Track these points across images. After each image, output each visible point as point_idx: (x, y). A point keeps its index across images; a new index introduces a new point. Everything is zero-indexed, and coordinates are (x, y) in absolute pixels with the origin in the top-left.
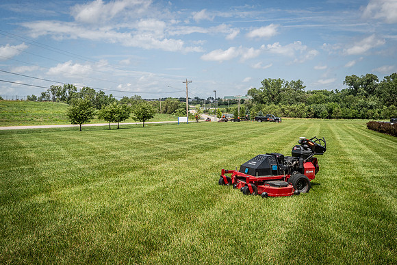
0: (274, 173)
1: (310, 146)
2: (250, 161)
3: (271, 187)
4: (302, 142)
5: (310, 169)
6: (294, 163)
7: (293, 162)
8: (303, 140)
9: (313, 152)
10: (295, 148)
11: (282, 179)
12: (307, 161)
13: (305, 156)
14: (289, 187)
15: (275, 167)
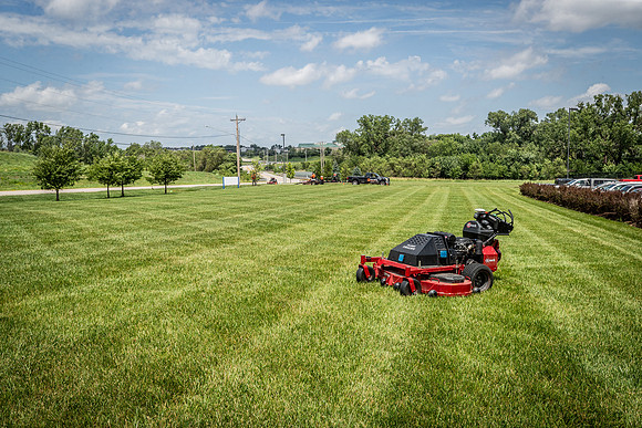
0: (443, 261)
1: (491, 223)
2: (405, 243)
3: (441, 283)
4: (480, 217)
5: (491, 256)
6: (470, 247)
7: (467, 245)
8: (480, 214)
9: (495, 231)
10: (469, 225)
11: (453, 271)
12: (486, 245)
13: (484, 237)
14: (467, 282)
15: (443, 253)
